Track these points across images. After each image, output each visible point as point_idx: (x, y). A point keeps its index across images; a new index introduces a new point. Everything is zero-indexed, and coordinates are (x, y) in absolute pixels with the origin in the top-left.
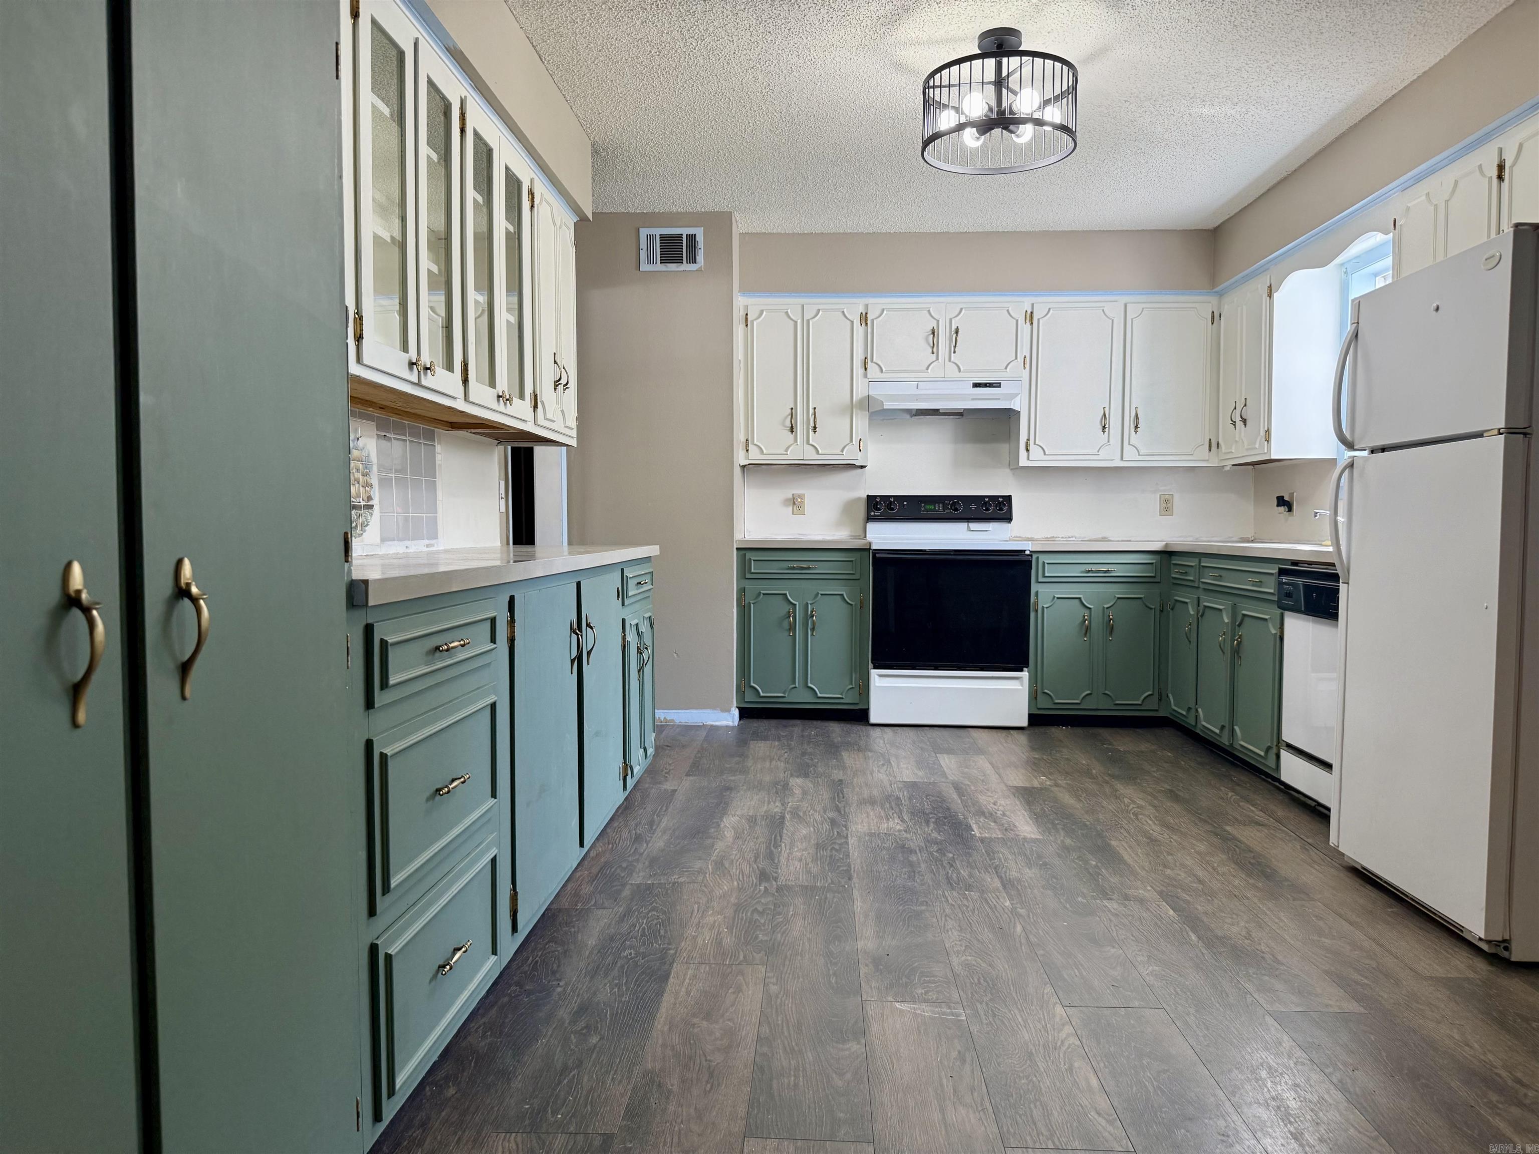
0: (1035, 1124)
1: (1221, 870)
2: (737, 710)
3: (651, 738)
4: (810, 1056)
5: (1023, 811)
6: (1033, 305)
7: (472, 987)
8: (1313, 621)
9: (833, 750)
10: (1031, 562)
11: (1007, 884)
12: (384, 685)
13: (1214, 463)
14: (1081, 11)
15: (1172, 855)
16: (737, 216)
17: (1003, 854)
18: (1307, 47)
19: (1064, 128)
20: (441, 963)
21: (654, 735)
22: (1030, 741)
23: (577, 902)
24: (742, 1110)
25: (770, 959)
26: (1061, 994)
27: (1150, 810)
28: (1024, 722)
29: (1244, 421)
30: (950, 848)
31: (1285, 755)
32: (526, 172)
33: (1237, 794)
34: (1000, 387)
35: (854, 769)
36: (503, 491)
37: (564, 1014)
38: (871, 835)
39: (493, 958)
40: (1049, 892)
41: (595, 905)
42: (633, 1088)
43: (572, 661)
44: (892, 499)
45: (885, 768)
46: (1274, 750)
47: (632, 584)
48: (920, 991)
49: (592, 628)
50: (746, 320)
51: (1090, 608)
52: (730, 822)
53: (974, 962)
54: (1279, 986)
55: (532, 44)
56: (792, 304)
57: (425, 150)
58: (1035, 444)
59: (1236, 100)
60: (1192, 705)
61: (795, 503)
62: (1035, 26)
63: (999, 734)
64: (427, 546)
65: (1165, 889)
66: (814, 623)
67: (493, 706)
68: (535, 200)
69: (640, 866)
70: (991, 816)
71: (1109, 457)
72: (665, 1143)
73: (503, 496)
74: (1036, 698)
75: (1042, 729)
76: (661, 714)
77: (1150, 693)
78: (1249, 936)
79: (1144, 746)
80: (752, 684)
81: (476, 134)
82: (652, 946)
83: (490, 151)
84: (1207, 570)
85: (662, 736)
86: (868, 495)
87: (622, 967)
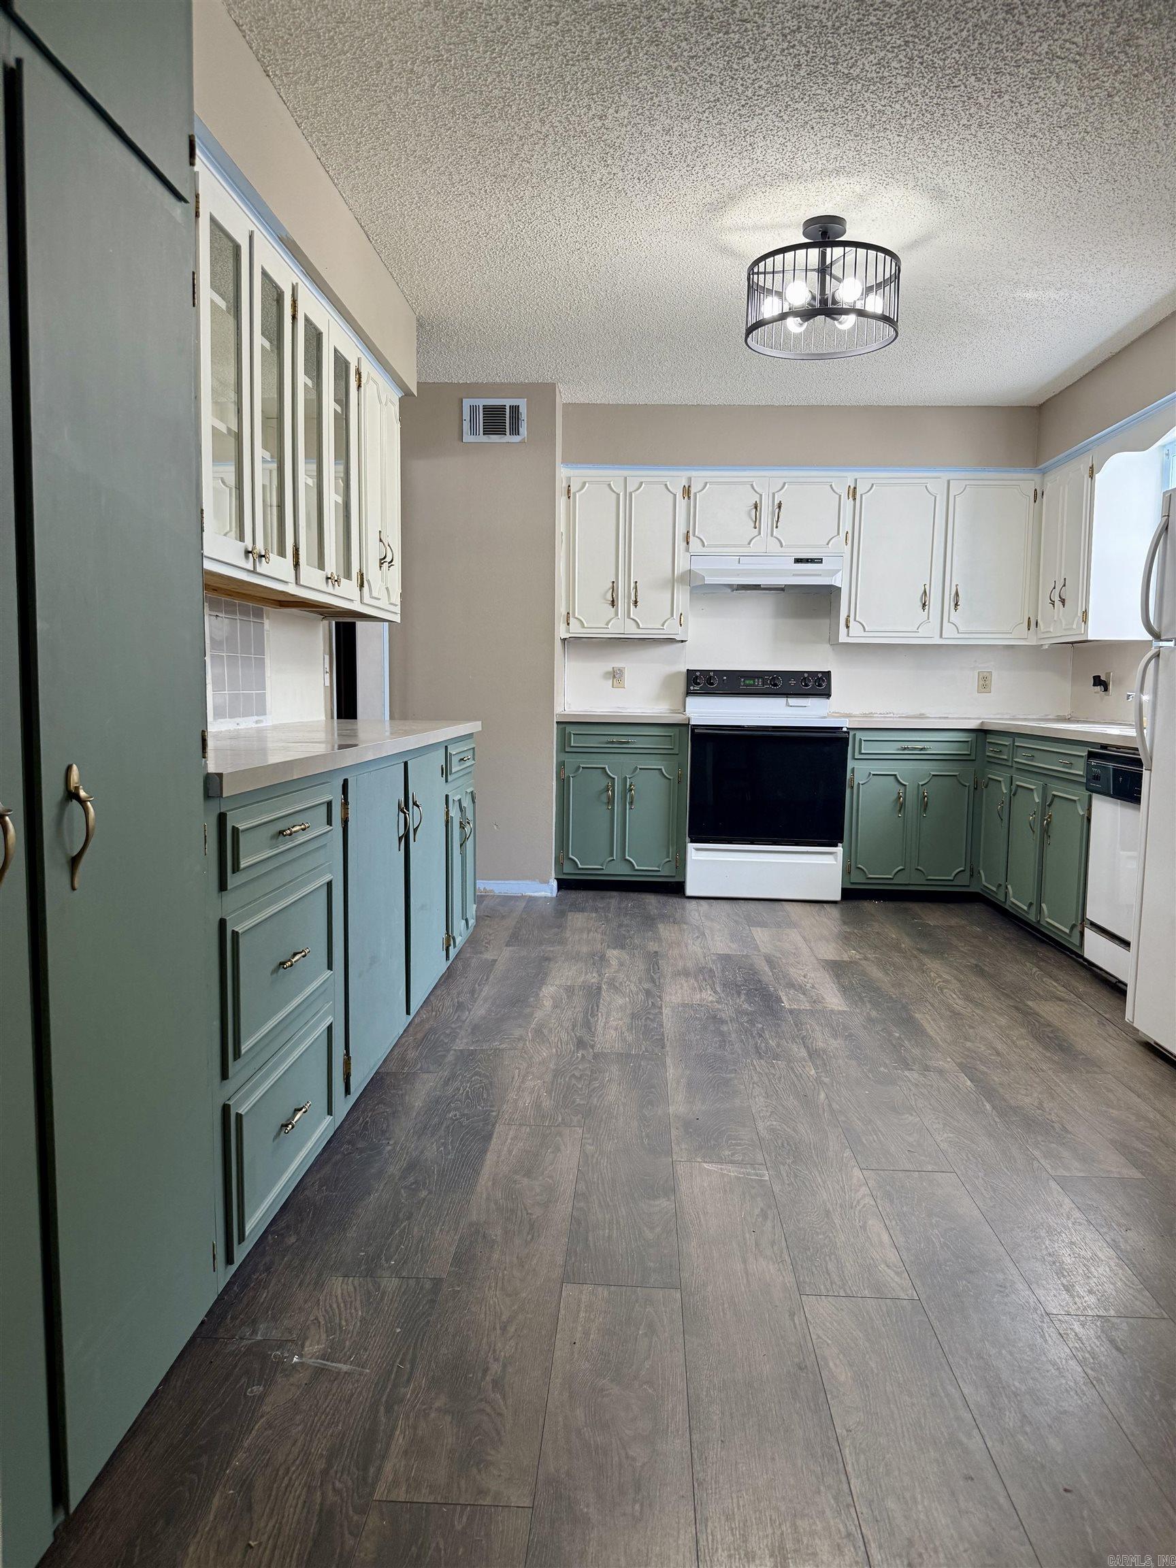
0: (829, 1274)
1: (1021, 1043)
2: (556, 881)
3: (472, 909)
4: (623, 1211)
5: (832, 984)
6: (856, 480)
7: (310, 1145)
8: (1121, 804)
9: (649, 922)
10: (848, 739)
11: (813, 1054)
12: (236, 868)
13: (1033, 641)
14: (905, 201)
15: (973, 1028)
16: (560, 387)
17: (811, 1025)
18: (1129, 237)
19: (885, 319)
20: (284, 1122)
21: (475, 906)
22: (842, 916)
23: (404, 1066)
24: (560, 1260)
25: (587, 1121)
26: (859, 1158)
27: (955, 985)
28: (837, 896)
29: (1063, 601)
30: (760, 1019)
31: (1088, 933)
32: (353, 352)
33: (1041, 969)
34: (821, 562)
35: (670, 941)
36: (327, 666)
37: (394, 1170)
38: (684, 1005)
39: (329, 1118)
40: (854, 1063)
41: (421, 1068)
42: (460, 1238)
43: (400, 839)
44: (712, 674)
45: (700, 940)
46: (1079, 928)
47: (455, 760)
48: (727, 1153)
49: (418, 806)
50: (569, 491)
51: (905, 785)
52: (548, 991)
53: (778, 1127)
54: (1066, 1154)
55: (360, 224)
56: (616, 476)
57: (259, 340)
58: (855, 620)
59: (1059, 286)
60: (1002, 882)
61: (616, 676)
62: (860, 214)
63: (813, 908)
64: (257, 722)
65: (964, 1061)
66: (632, 797)
67: (329, 884)
68: (362, 379)
69: (462, 1033)
70: (801, 989)
71: (928, 634)
72: (490, 1288)
73: (328, 670)
74: (850, 873)
75: (856, 903)
76: (481, 884)
77: (962, 869)
78: (1040, 1107)
79: (953, 921)
80: (571, 856)
81: (307, 319)
82: (476, 1107)
83: (319, 335)
84: (1019, 749)
85: (482, 907)
86: (688, 670)
87: (448, 1127)
